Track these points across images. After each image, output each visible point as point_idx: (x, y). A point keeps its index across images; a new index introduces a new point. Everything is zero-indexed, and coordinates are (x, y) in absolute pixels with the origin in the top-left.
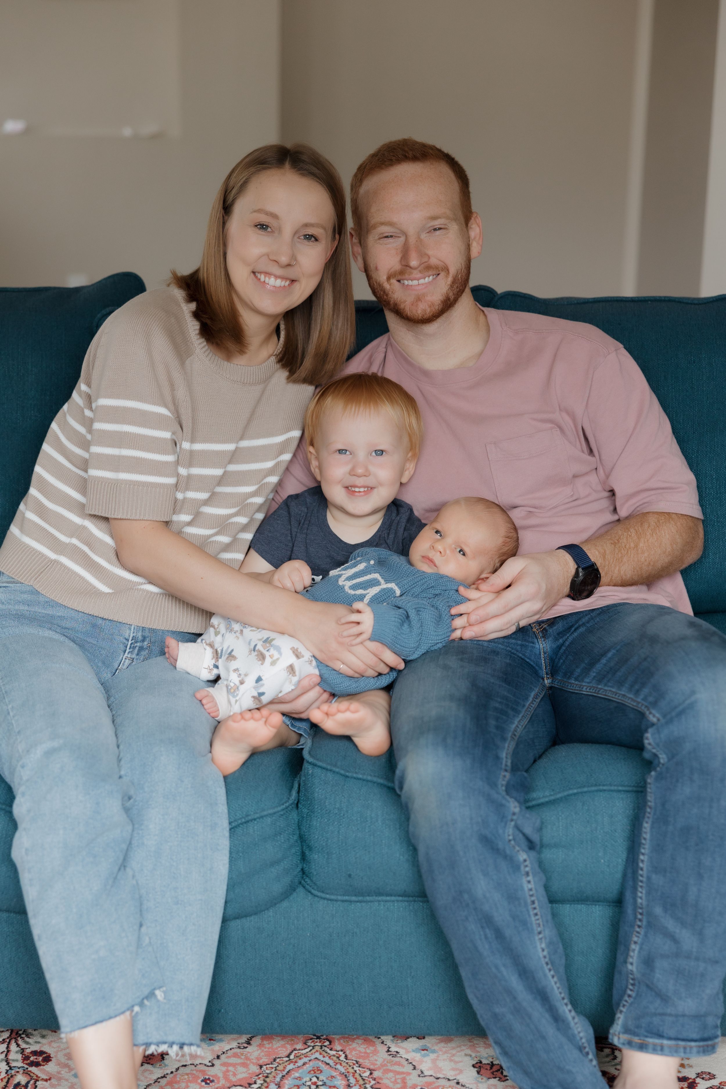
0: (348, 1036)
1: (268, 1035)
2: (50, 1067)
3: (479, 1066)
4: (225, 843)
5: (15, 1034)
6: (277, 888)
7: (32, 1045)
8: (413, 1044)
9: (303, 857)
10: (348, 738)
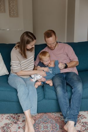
0: (48, 113)
1: (40, 113)
2: (20, 117)
3: (60, 115)
4: (37, 94)
5: (17, 114)
6: (42, 99)
7: (18, 115)
8: (54, 113)
9: (44, 96)
10: (49, 84)
